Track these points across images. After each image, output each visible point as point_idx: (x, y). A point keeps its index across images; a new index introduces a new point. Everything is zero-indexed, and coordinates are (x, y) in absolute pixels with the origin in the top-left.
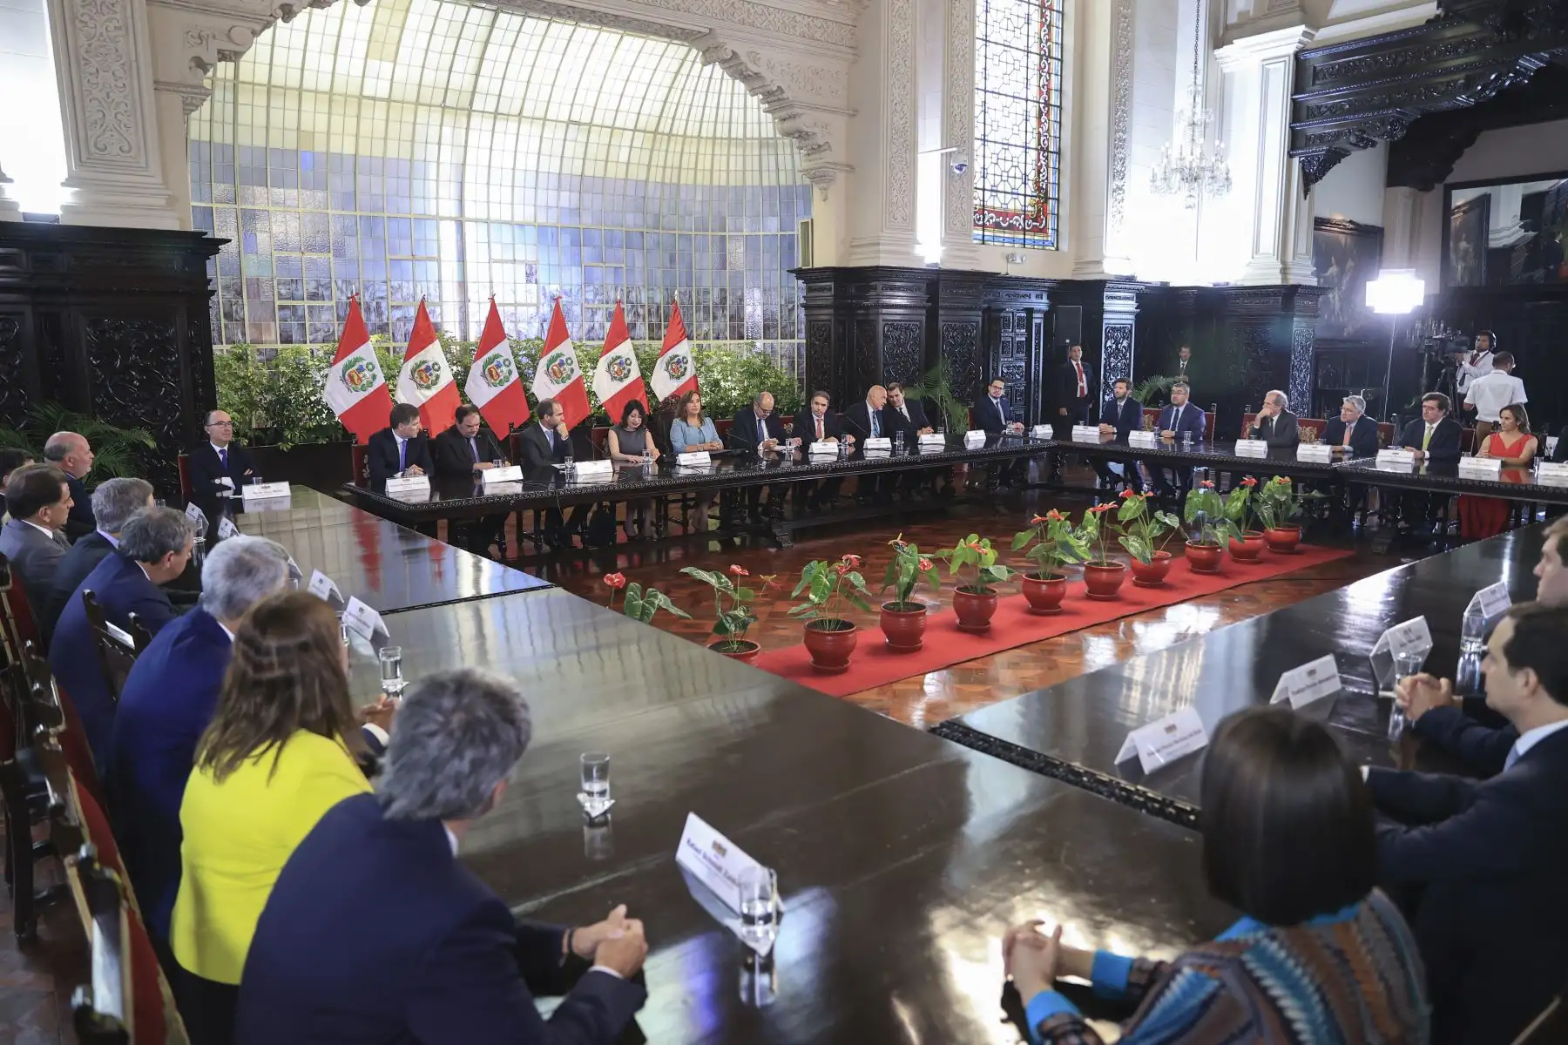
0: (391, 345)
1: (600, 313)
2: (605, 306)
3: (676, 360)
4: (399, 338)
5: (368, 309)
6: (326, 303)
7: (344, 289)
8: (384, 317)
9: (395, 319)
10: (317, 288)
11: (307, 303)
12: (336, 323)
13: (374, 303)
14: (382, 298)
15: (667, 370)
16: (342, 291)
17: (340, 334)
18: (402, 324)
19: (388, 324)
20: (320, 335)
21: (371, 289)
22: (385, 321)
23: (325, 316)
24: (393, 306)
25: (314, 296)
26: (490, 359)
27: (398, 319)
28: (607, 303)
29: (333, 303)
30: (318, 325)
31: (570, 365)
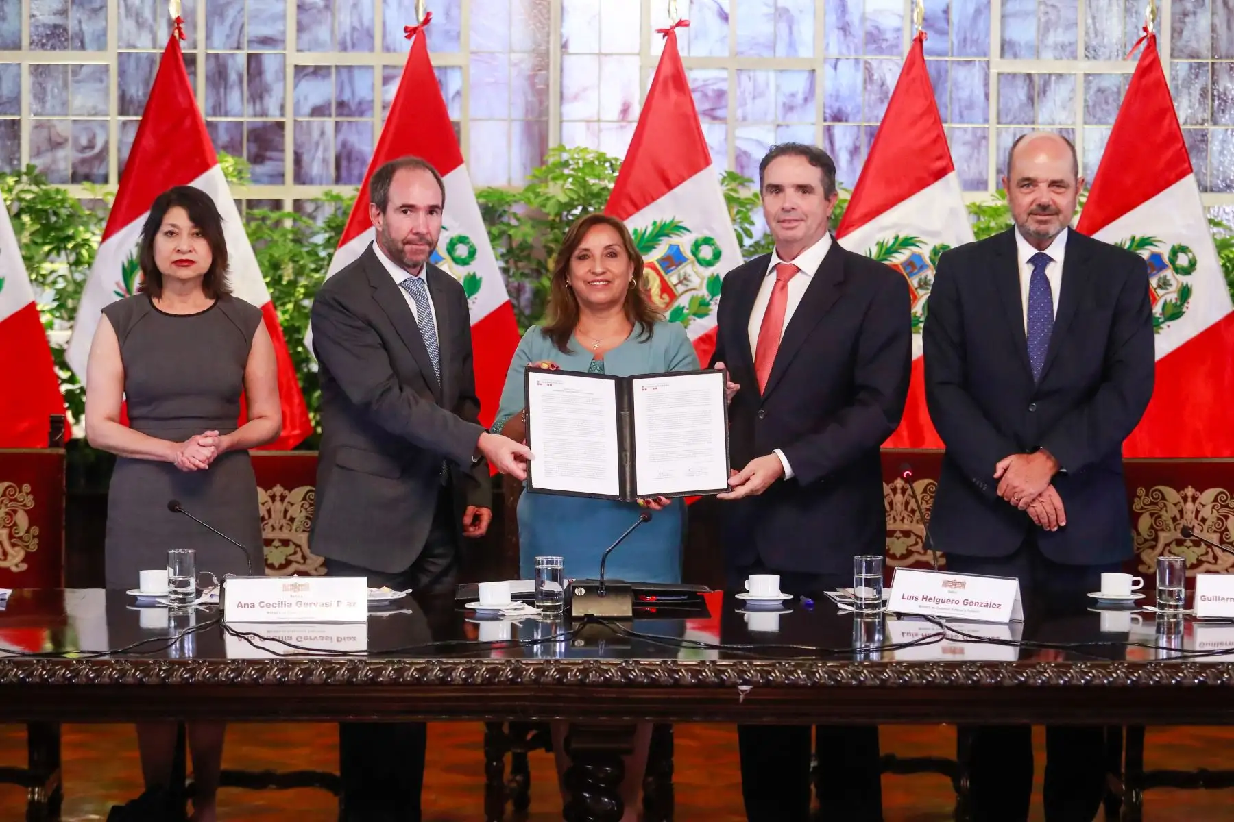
0: (288, 193)
1: (1058, 93)
2: (1083, 66)
4: (315, 169)
5: (219, 76)
6: (89, 59)
7: (147, 14)
8: (272, 104)
9: (306, 109)
10: (63, 13)
11: (28, 58)
12: (115, 119)
13: (241, 58)
14: (266, 41)
16: (140, 24)
17: (126, 154)
18: (329, 123)
19: (280, 126)
20: (65, 159)
21: (231, 13)
22: (274, 116)
23: (82, 99)
24: (299, 69)
25: (55, 36)
27: (317, 111)
28: (1092, 52)
29: (109, 59)
30: (62, 125)
31: (709, 264)
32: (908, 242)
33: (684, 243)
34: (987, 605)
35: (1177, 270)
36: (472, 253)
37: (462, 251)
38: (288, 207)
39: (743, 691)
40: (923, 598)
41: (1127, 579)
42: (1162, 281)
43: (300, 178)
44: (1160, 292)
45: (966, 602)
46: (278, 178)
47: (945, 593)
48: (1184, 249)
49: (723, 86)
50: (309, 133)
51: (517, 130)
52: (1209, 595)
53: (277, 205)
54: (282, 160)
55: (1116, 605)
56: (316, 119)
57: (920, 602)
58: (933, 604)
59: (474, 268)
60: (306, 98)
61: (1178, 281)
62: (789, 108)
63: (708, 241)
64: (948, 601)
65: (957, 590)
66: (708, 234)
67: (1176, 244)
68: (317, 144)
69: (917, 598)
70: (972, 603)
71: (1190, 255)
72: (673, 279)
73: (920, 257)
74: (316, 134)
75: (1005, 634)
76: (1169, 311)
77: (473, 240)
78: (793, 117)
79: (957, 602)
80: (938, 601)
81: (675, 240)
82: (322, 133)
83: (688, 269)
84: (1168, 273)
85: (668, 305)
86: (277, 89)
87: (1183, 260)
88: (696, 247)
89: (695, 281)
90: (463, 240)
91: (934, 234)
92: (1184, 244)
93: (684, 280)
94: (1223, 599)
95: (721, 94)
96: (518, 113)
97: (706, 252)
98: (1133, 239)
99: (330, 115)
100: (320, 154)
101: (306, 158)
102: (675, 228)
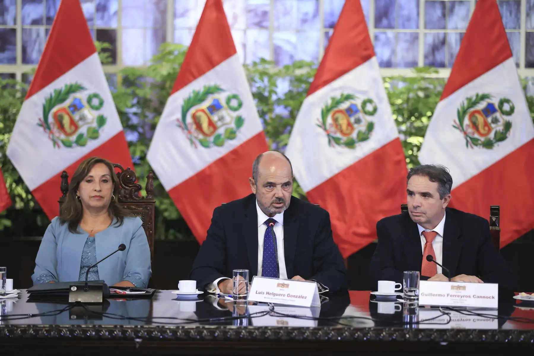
0: (19, 69)
1: (460, 11)
3: (482, 105)
4: (34, 55)
8: (9, 18)
15: (460, 126)
18: (42, 29)
26: (59, 93)
31: (235, 110)
32: (348, 97)
33: (222, 97)
34: (299, 297)
35: (503, 113)
36: (101, 103)
37: (95, 102)
38: (19, 78)
39: (138, 342)
40: (267, 293)
41: (393, 284)
42: (494, 120)
43: (25, 60)
44: (493, 125)
45: (289, 295)
46: (12, 60)
47: (278, 290)
48: (508, 101)
49: (267, 8)
50: (30, 34)
51: (149, 34)
52: (426, 293)
53: (13, 76)
54: (15, 50)
55: (386, 299)
56: (35, 28)
57: (265, 295)
58: (271, 296)
59: (103, 111)
60: (29, 15)
61: (503, 119)
62: (304, 21)
63: (235, 97)
64: (279, 295)
65: (284, 288)
66: (234, 92)
67: (503, 97)
68: (35, 42)
69: (263, 293)
70: (292, 296)
71: (511, 104)
72: (215, 118)
73: (355, 105)
74: (34, 36)
75: (309, 313)
76: (499, 136)
77: (102, 96)
78: (307, 26)
79: (284, 295)
80: (274, 295)
81: (216, 96)
82: (38, 35)
83: (224, 112)
84: (498, 115)
85: (213, 133)
86: (12, 10)
87: (506, 107)
88: (229, 100)
89: (228, 119)
90: (96, 96)
91: (364, 93)
92: (508, 97)
93: (221, 119)
94: (434, 295)
95: (265, 13)
96: (150, 24)
97: (234, 103)
98: (477, 95)
99: (42, 24)
100: (37, 47)
101: (29, 49)
102: (217, 89)
